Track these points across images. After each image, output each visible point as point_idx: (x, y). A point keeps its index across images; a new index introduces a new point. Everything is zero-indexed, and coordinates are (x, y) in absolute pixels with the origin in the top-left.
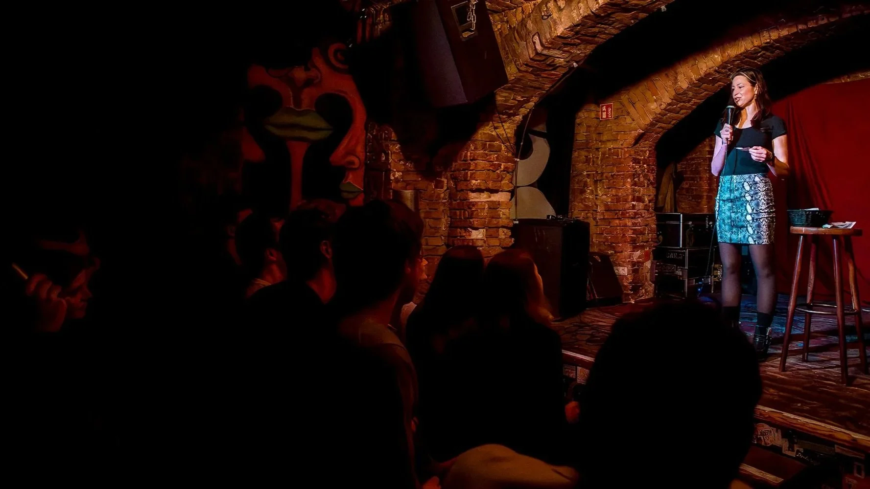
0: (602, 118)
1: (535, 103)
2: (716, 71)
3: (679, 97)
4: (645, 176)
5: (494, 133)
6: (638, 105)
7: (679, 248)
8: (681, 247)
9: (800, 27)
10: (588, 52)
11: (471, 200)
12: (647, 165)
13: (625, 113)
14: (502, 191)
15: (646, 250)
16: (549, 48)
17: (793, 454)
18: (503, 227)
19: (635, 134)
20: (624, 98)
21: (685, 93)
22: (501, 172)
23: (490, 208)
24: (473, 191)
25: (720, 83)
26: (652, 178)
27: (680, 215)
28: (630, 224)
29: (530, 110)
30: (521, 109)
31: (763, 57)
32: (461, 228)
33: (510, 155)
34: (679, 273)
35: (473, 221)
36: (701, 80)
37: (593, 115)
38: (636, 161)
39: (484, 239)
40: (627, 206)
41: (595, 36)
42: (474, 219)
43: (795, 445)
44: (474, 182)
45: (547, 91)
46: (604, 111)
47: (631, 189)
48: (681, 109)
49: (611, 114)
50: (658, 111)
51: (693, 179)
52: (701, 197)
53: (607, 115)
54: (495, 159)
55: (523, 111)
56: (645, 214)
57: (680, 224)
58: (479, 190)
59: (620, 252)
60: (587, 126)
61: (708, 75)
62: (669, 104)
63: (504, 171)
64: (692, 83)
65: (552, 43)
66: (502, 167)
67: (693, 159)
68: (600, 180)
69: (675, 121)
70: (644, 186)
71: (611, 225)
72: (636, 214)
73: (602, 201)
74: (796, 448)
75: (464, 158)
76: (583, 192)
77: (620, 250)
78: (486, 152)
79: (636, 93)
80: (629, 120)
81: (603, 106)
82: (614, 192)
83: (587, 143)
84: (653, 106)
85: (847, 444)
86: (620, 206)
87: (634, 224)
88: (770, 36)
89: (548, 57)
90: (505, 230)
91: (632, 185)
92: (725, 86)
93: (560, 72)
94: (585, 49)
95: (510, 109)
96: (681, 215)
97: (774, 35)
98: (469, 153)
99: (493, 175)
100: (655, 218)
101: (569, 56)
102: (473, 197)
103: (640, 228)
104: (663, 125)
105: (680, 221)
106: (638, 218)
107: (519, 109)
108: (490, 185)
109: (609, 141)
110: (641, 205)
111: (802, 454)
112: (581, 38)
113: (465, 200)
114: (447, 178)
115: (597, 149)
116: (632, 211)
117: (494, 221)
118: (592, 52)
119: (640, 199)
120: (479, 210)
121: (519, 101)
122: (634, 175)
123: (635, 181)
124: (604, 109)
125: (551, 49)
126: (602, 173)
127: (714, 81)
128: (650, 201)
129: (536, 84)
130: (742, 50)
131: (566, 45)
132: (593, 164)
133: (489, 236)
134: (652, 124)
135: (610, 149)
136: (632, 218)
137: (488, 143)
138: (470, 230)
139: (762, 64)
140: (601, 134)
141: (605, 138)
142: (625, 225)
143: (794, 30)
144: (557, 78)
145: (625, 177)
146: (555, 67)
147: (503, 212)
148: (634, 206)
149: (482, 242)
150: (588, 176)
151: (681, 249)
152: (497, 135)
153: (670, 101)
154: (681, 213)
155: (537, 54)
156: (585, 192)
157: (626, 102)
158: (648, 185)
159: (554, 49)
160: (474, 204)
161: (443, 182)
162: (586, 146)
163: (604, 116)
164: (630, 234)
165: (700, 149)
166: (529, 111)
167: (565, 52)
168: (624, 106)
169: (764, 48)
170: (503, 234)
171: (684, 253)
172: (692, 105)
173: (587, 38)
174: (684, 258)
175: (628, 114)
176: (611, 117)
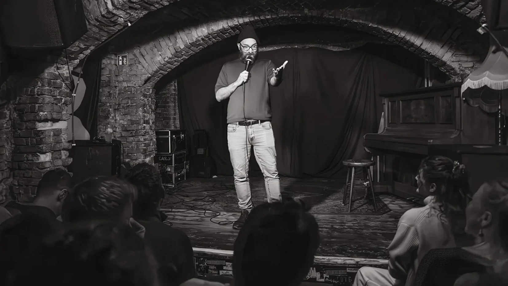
0: (119, 65)
1: (91, 51)
2: (202, 39)
3: (177, 53)
4: (150, 106)
5: (57, 73)
6: (147, 57)
7: (169, 153)
8: (170, 152)
9: (256, 18)
10: (141, 15)
11: (38, 129)
12: (151, 99)
13: (137, 62)
14: (62, 120)
15: (151, 157)
16: (118, 9)
17: (323, 280)
18: (64, 149)
19: (144, 77)
20: (137, 51)
21: (181, 52)
22: (61, 105)
23: (54, 135)
24: (40, 121)
25: (201, 47)
26: (153, 108)
27: (168, 132)
28: (142, 139)
29: (86, 55)
30: (81, 55)
31: (229, 33)
32: (28, 153)
33: (68, 91)
34: (169, 170)
35: (42, 147)
36: (193, 44)
37: (113, 62)
38: (145, 96)
39: (50, 161)
40: (140, 127)
41: (152, 5)
42: (42, 145)
43: (324, 274)
44: (41, 113)
45: (103, 42)
46: (121, 60)
47: (143, 115)
48: (175, 61)
49: (126, 63)
50: (163, 62)
51: (165, 107)
52: (170, 119)
53: (123, 63)
54: (58, 94)
55: (82, 56)
56: (151, 133)
57: (168, 138)
58: (46, 120)
59: (134, 160)
60: (109, 70)
61: (197, 41)
62: (170, 58)
63: (63, 104)
64: (186, 46)
65: (122, 5)
66: (63, 101)
67: (164, 94)
68: (118, 109)
69: (169, 70)
70: (149, 113)
71: (128, 141)
72: (146, 132)
73: (120, 124)
74: (325, 276)
75: (30, 93)
76: (107, 117)
77: (135, 158)
78: (51, 88)
79: (146, 49)
80: (140, 67)
81: (119, 56)
82: (129, 117)
83: (109, 82)
84: (159, 58)
85: (354, 266)
86: (134, 127)
87: (145, 140)
88: (238, 21)
89: (114, 15)
90: (64, 151)
91: (143, 113)
92: (203, 49)
93: (118, 28)
94: (140, 13)
95: (72, 54)
96: (170, 132)
97: (241, 21)
98: (36, 89)
99: (55, 107)
100: (155, 134)
101: (129, 16)
102: (41, 126)
103: (148, 142)
104: (163, 72)
105: (169, 135)
106: (147, 135)
107: (79, 55)
108: (55, 116)
109: (124, 81)
110: (147, 127)
111: (329, 279)
112: (142, 4)
113: (32, 129)
114: (10, 110)
115: (116, 87)
116: (144, 131)
117: (58, 146)
118: (143, 16)
119: (147, 122)
120: (46, 137)
121: (81, 48)
122: (144, 105)
123: (145, 110)
124: (121, 58)
125: (120, 10)
126: (119, 105)
127: (200, 45)
128: (153, 123)
129: (98, 36)
130: (221, 27)
131: (130, 8)
132: (113, 98)
133: (53, 158)
134: (156, 72)
135: (125, 87)
136: (143, 136)
137: (52, 81)
138: (38, 154)
139: (226, 37)
140: (117, 76)
141: (121, 79)
142: (139, 141)
143: (252, 19)
144: (113, 33)
145: (137, 107)
146: (115, 23)
147: (64, 137)
148: (144, 127)
149: (50, 163)
150: (110, 106)
151: (170, 154)
152: (60, 74)
153: (171, 56)
154: (170, 130)
155: (109, 12)
156: (109, 118)
157: (138, 55)
158: (152, 112)
159: (122, 10)
160: (42, 132)
161: (6, 114)
162: (108, 84)
163: (121, 63)
164: (142, 146)
165: (169, 88)
166: (85, 57)
167: (127, 13)
168: (137, 57)
169: (232, 28)
170: (64, 154)
171: (172, 156)
172: (181, 59)
173: (147, 5)
174: (172, 159)
175: (140, 62)
176: (126, 65)
